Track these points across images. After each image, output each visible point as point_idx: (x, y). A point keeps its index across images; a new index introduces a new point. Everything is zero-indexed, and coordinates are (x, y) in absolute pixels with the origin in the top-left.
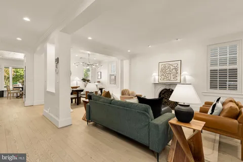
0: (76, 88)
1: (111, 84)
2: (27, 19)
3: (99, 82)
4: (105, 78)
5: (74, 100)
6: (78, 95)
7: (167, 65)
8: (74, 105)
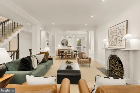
7: (114, 29)
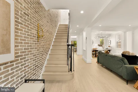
0: (95, 49)
1: (117, 47)
2: (78, 26)
3: (109, 46)
4: (113, 44)
5: (94, 55)
6: (96, 53)
8: (94, 57)
